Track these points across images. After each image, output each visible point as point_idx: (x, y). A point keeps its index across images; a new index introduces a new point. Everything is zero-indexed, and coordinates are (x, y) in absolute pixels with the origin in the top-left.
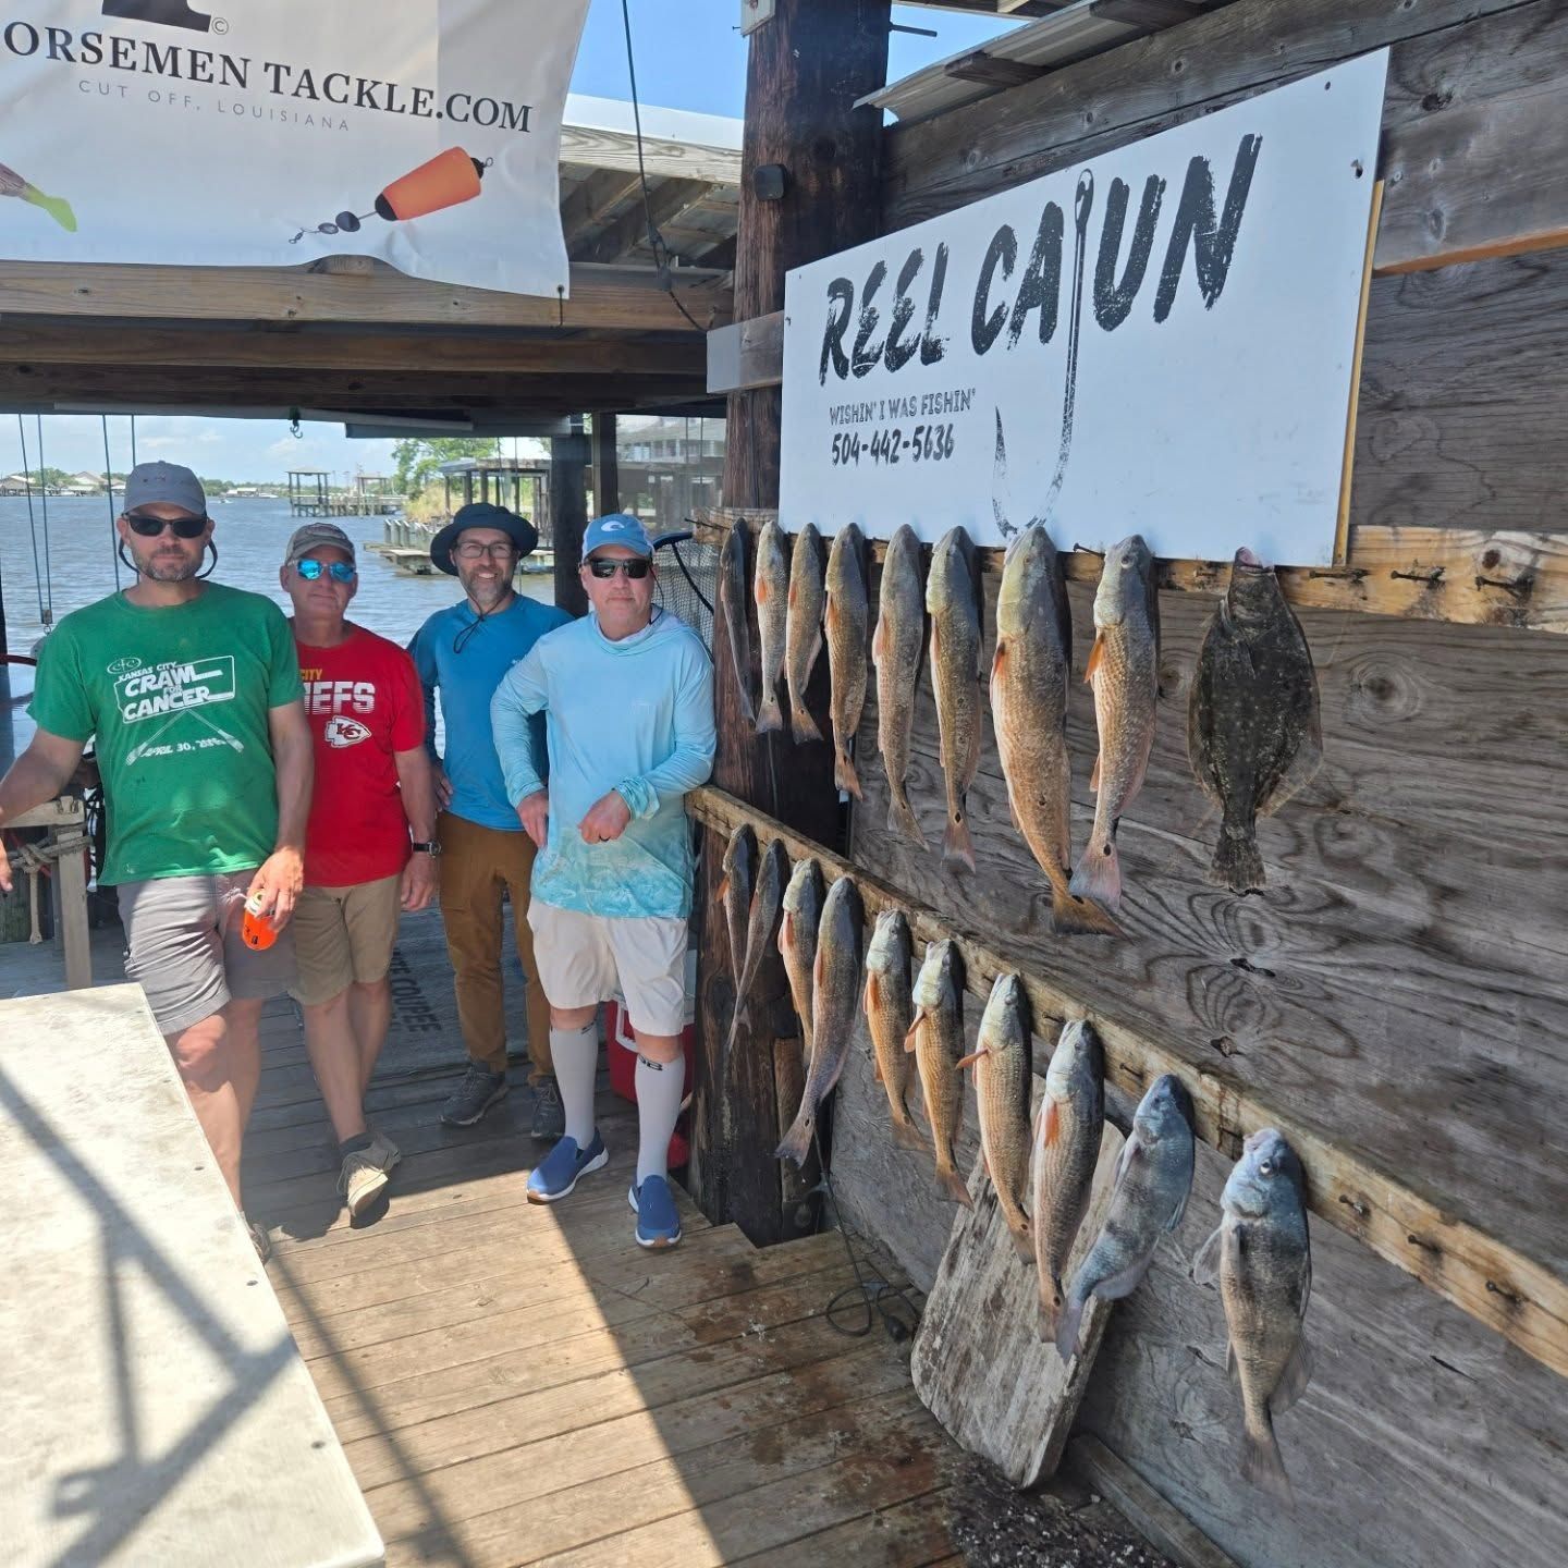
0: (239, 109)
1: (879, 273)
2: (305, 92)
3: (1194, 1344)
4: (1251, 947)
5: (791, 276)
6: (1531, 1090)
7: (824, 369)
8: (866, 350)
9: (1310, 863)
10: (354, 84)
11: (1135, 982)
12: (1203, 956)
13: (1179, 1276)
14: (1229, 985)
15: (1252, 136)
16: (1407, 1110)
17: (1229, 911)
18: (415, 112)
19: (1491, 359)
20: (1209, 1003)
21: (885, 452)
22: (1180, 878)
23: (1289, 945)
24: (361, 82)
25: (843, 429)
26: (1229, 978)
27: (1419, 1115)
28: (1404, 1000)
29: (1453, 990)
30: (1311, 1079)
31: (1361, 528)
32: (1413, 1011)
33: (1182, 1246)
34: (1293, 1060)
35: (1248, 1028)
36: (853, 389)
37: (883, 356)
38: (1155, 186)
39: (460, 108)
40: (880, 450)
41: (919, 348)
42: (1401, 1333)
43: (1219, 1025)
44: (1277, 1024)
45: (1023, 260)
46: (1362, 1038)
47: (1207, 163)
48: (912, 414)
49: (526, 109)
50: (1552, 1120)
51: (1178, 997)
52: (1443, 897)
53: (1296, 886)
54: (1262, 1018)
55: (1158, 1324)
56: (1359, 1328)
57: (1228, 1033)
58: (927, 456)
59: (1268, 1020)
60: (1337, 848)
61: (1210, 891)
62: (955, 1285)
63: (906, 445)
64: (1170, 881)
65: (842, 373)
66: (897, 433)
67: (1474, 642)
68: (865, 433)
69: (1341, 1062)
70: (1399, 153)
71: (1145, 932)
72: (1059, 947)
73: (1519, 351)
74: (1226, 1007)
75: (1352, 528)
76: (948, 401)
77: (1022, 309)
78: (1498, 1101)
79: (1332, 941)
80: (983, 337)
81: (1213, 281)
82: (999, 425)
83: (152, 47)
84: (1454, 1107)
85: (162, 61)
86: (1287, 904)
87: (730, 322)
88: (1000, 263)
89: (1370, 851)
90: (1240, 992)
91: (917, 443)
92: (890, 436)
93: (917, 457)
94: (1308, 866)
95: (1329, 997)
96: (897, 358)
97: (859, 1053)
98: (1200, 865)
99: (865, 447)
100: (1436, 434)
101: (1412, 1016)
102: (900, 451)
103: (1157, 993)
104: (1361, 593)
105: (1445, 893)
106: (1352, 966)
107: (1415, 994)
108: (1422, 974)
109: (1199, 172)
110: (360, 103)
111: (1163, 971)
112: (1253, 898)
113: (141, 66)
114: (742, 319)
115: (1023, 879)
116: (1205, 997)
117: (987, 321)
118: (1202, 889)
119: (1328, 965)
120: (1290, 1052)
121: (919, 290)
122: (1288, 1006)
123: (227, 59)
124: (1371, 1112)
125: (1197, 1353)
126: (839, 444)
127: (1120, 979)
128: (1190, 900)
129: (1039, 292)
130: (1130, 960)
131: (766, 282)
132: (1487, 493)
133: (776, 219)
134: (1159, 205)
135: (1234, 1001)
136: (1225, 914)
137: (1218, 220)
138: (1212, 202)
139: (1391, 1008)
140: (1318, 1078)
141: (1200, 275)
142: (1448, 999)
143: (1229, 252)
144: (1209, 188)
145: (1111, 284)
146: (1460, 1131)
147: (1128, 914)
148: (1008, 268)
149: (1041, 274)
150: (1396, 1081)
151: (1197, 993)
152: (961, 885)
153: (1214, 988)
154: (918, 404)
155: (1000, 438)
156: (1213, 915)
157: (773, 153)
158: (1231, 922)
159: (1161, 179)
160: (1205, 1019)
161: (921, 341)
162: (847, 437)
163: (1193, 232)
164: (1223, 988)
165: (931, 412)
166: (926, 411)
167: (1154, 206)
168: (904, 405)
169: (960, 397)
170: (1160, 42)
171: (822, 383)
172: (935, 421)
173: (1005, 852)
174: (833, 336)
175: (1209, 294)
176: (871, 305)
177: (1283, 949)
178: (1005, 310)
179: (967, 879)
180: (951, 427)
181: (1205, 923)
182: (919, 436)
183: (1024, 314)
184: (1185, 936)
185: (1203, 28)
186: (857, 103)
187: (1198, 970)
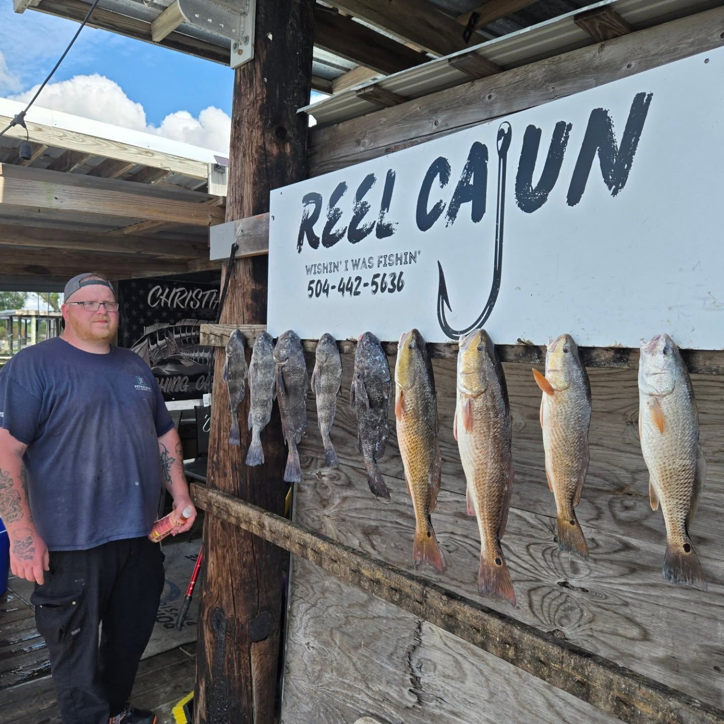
1: (342, 188)
4: (571, 575)
5: (274, 194)
7: (300, 243)
8: (333, 232)
9: (606, 524)
12: (539, 580)
14: (558, 597)
15: (643, 94)
17: (554, 553)
20: (545, 609)
21: (350, 289)
22: (520, 534)
23: (597, 573)
25: (316, 278)
26: (557, 593)
28: (677, 605)
29: (710, 598)
30: (618, 654)
32: (683, 611)
34: (603, 643)
35: (572, 624)
37: (346, 235)
38: (562, 130)
40: (345, 288)
41: (374, 230)
43: (552, 622)
44: (591, 621)
45: (456, 175)
46: (650, 629)
47: (606, 112)
48: (370, 267)
53: (598, 538)
54: (581, 617)
57: (559, 627)
58: (383, 290)
59: (586, 618)
60: (623, 515)
61: (540, 542)
63: (366, 285)
64: (513, 536)
66: (359, 279)
67: (706, 397)
68: (334, 279)
72: (441, 577)
74: (556, 612)
76: (397, 259)
77: (456, 203)
79: (626, 571)
80: (425, 221)
82: (441, 272)
86: (593, 549)
87: (224, 222)
88: (437, 178)
89: (647, 517)
90: (565, 602)
91: (374, 283)
92: (353, 280)
93: (375, 292)
94: (605, 526)
95: (626, 604)
97: (301, 645)
98: (533, 527)
99: (333, 287)
106: (640, 585)
107: (686, 601)
114: (233, 220)
116: (541, 606)
118: (535, 540)
119: (623, 584)
120: (602, 638)
122: (599, 610)
126: (313, 286)
128: (527, 547)
131: (248, 202)
134: (567, 138)
135: (562, 608)
136: (552, 555)
137: (618, 144)
138: (612, 134)
139: (669, 610)
140: (623, 654)
142: (705, 604)
143: (629, 161)
144: (610, 125)
148: (444, 180)
149: (471, 183)
150: (676, 655)
151: (536, 603)
152: (370, 541)
153: (547, 600)
154: (375, 262)
156: (543, 555)
157: (252, 131)
158: (556, 560)
159: (567, 123)
160: (542, 618)
161: (375, 226)
162: (319, 281)
163: (597, 152)
164: (553, 600)
165: (385, 265)
166: (381, 265)
167: (563, 139)
168: (364, 262)
169: (408, 256)
170: (478, 85)
171: (300, 251)
172: (389, 270)
173: (399, 520)
174: (307, 225)
175: (614, 187)
176: (336, 206)
177: (592, 575)
178: (443, 205)
179: (375, 537)
180: (401, 273)
181: (538, 561)
182: (376, 280)
183: (459, 206)
184: (526, 569)
185: (504, 78)
186: (299, 111)
187: (536, 589)
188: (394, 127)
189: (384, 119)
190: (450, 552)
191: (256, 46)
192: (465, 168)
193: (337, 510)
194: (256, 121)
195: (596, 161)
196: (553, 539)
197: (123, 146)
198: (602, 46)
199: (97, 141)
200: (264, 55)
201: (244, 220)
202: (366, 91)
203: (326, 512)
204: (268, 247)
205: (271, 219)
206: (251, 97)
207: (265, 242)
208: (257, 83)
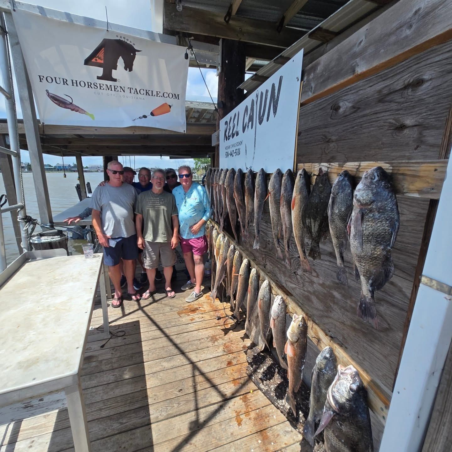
0: (124, 96)
2: (136, 93)
6: (349, 287)
7: (224, 139)
10: (145, 91)
12: (293, 255)
15: (281, 76)
16: (327, 289)
18: (157, 96)
19: (348, 129)
24: (146, 90)
25: (227, 151)
27: (329, 290)
28: (326, 266)
31: (299, 164)
34: (307, 277)
37: (231, 136)
39: (166, 95)
40: (231, 155)
43: (295, 269)
45: (249, 112)
46: (319, 274)
47: (275, 84)
48: (235, 147)
49: (178, 95)
50: (353, 294)
58: (237, 155)
65: (227, 140)
68: (229, 151)
70: (306, 74)
73: (353, 127)
75: (297, 164)
76: (239, 143)
77: (249, 122)
78: (343, 288)
80: (244, 130)
81: (275, 111)
83: (107, 85)
84: (335, 289)
85: (109, 88)
87: (214, 132)
91: (236, 152)
92: (232, 151)
96: (233, 136)
99: (229, 154)
100: (337, 147)
101: (328, 270)
102: (234, 154)
108: (330, 261)
109: (273, 87)
110: (146, 95)
113: (105, 89)
117: (244, 126)
123: (121, 87)
124: (320, 288)
126: (226, 154)
129: (251, 119)
132: (346, 159)
133: (222, 112)
134: (267, 96)
137: (276, 97)
138: (275, 93)
139: (324, 268)
141: (273, 110)
143: (278, 103)
145: (261, 114)
146: (336, 294)
149: (251, 115)
151: (292, 263)
153: (295, 262)
154: (236, 145)
155: (246, 150)
157: (222, 99)
159: (268, 90)
161: (236, 132)
163: (272, 101)
171: (224, 142)
172: (238, 147)
174: (225, 132)
175: (275, 114)
176: (230, 125)
180: (240, 149)
186: (237, 88)
187: (292, 258)
192: (250, 109)
194: (223, 94)
195: (272, 104)
200: (225, 70)
202: (253, 78)
206: (222, 86)
207: (219, 140)
208: (223, 81)
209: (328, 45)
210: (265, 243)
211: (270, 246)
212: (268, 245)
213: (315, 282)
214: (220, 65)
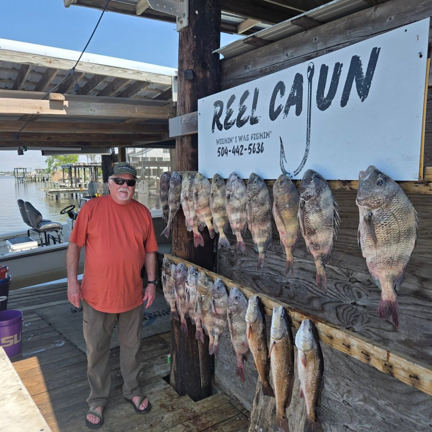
1: (233, 98)
3: (346, 424)
4: (358, 299)
5: (200, 101)
7: (213, 128)
8: (229, 121)
11: (319, 311)
12: (341, 302)
13: (339, 403)
14: (350, 311)
15: (376, 48)
16: (415, 347)
17: (349, 288)
20: (344, 316)
21: (238, 152)
22: (332, 278)
23: (370, 298)
25: (221, 146)
26: (351, 308)
27: (419, 349)
28: (411, 313)
30: (381, 339)
32: (415, 316)
33: (339, 393)
34: (374, 333)
35: (358, 324)
36: (224, 133)
37: (235, 123)
38: (338, 66)
40: (235, 151)
41: (249, 120)
42: (418, 417)
43: (348, 323)
44: (368, 322)
45: (288, 91)
47: (359, 57)
48: (247, 140)
51: (333, 315)
52: (423, 281)
54: (363, 320)
55: (333, 418)
56: (403, 417)
57: (351, 325)
58: (254, 152)
59: (365, 321)
61: (342, 282)
62: (259, 408)
63: (246, 149)
65: (220, 128)
66: (242, 146)
68: (230, 147)
69: (391, 333)
71: (320, 295)
72: (291, 301)
74: (350, 318)
75: (424, 167)
76: (260, 135)
77: (288, 105)
80: (273, 115)
81: (363, 93)
82: (281, 142)
86: (369, 285)
87: (176, 116)
88: (279, 93)
90: (355, 312)
91: (250, 148)
92: (239, 147)
93: (250, 153)
96: (240, 123)
98: (338, 274)
99: (230, 151)
101: (415, 318)
102: (243, 151)
103: (326, 314)
104: (429, 188)
105: (423, 280)
107: (416, 311)
108: (417, 305)
109: (356, 61)
111: (327, 307)
112: (357, 284)
114: (180, 115)
115: (278, 280)
116: (343, 315)
117: (275, 110)
118: (339, 281)
120: (374, 331)
121: (249, 103)
122: (372, 316)
125: (347, 427)
126: (220, 150)
127: (313, 310)
128: (335, 285)
129: (295, 100)
130: (316, 304)
131: (188, 104)
133: (190, 86)
134: (340, 71)
135: (353, 316)
136: (348, 289)
137: (364, 74)
138: (361, 69)
139: (407, 316)
140: (383, 338)
141: (358, 92)
142: (426, 312)
143: (370, 84)
144: (361, 64)
145: (323, 96)
147: (315, 290)
148: (282, 94)
149: (295, 95)
150: (410, 338)
151: (340, 315)
152: (256, 283)
153: (346, 312)
154: (250, 137)
155: (282, 146)
156: (343, 289)
157: (189, 66)
158: (350, 291)
159: (341, 64)
160: (343, 321)
161: (250, 118)
162: (223, 148)
163: (355, 79)
164: (348, 312)
165: (255, 139)
166: (253, 139)
167: (339, 72)
168: (244, 137)
169: (266, 134)
170: (309, 33)
171: (213, 132)
172: (256, 142)
173: (271, 272)
174: (216, 118)
175: (362, 97)
176: (230, 108)
177: (368, 299)
178: (282, 107)
179: (258, 281)
180: (263, 143)
181: (341, 292)
182: (250, 147)
183: (289, 107)
184: (335, 296)
185: (323, 28)
186: (213, 52)
187: (340, 306)
188: (265, 58)
189: (260, 54)
190: (296, 288)
191: (189, 18)
192: (292, 87)
193: (239, 267)
194: (191, 60)
195: (354, 84)
196: (348, 280)
197: (125, 70)
198: (376, 8)
199: (111, 68)
200: (194, 23)
201: (185, 115)
202: (248, 40)
203: (234, 269)
204: (197, 130)
205: (199, 115)
206: (188, 47)
207: (196, 128)
208: (190, 39)
209: (378, 9)
210: (280, 288)
211: (291, 290)
212: (286, 290)
213: (391, 340)
214: (187, 16)
